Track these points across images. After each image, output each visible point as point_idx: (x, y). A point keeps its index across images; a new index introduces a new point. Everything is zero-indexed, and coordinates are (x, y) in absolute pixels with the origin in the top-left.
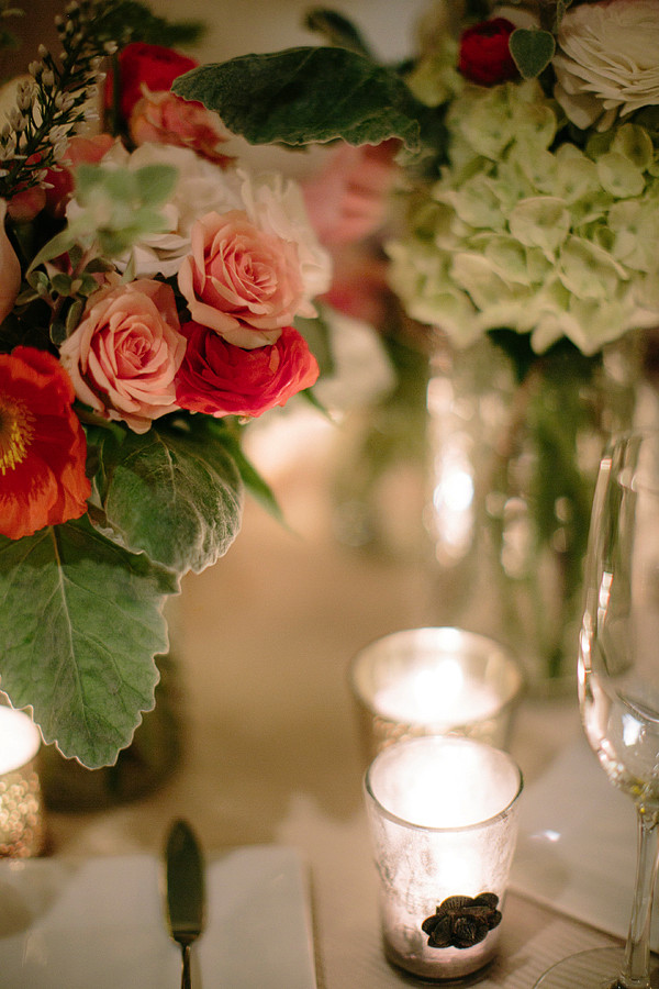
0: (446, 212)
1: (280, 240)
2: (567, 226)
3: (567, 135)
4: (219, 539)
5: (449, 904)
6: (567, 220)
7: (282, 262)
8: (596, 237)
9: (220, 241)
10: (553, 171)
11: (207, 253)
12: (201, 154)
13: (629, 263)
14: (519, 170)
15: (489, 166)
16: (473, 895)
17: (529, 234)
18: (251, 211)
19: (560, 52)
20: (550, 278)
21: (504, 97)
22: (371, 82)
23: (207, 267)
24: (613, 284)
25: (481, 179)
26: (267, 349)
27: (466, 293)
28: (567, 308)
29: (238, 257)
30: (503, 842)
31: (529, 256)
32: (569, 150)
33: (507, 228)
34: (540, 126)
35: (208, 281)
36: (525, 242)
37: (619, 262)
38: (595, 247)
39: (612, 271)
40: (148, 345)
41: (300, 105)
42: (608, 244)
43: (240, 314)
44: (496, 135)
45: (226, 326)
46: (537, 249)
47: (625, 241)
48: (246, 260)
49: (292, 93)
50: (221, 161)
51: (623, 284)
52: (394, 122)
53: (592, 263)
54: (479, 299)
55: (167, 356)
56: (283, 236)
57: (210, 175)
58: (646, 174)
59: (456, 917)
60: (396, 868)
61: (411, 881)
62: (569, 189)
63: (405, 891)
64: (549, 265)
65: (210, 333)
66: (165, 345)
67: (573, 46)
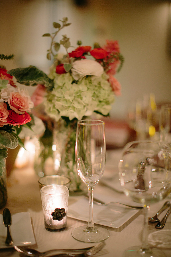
0: (54, 96)
1: (25, 97)
2: (74, 96)
3: (74, 82)
4: (14, 145)
5: (56, 210)
6: (74, 95)
7: (25, 101)
8: (79, 98)
9: (15, 96)
10: (72, 87)
11: (12, 98)
12: (11, 85)
13: (85, 102)
14: (66, 88)
15: (61, 88)
16: (60, 208)
17: (67, 97)
18: (20, 92)
19: (72, 68)
20: (71, 105)
21: (63, 76)
22: (40, 73)
23: (13, 100)
24: (83, 106)
25: (59, 90)
26: (22, 114)
27: (58, 110)
28: (75, 111)
29: (18, 99)
30: (65, 199)
31: (68, 101)
32: (74, 84)
33: (64, 97)
34: (69, 81)
35: (13, 102)
36: (67, 99)
37: (83, 102)
38: (79, 100)
39: (82, 104)
40: (2, 113)
41: (28, 76)
42: (81, 99)
43: (18, 108)
44: (62, 83)
45: (16, 110)
46: (69, 100)
47: (84, 98)
48: (19, 99)
49: (27, 74)
50: (15, 86)
51: (84, 106)
52: (44, 79)
53: (79, 103)
54: (60, 110)
55: (6, 114)
56: (25, 96)
57: (12, 88)
58: (88, 88)
59: (58, 213)
60: (46, 205)
61: (49, 207)
62: (74, 90)
63: (48, 210)
64: (71, 103)
65: (13, 111)
66: (5, 113)
67: (74, 67)
